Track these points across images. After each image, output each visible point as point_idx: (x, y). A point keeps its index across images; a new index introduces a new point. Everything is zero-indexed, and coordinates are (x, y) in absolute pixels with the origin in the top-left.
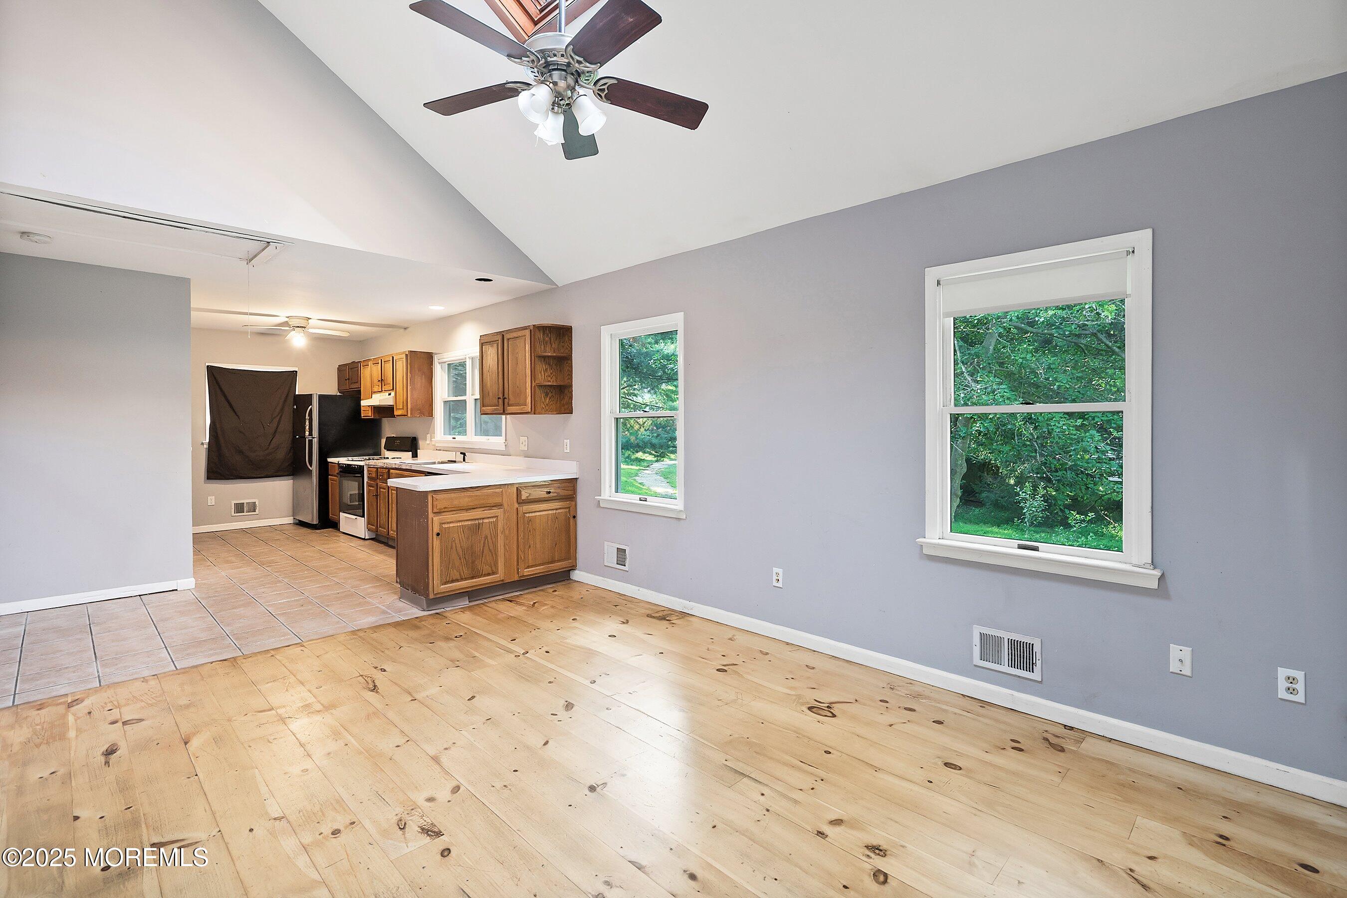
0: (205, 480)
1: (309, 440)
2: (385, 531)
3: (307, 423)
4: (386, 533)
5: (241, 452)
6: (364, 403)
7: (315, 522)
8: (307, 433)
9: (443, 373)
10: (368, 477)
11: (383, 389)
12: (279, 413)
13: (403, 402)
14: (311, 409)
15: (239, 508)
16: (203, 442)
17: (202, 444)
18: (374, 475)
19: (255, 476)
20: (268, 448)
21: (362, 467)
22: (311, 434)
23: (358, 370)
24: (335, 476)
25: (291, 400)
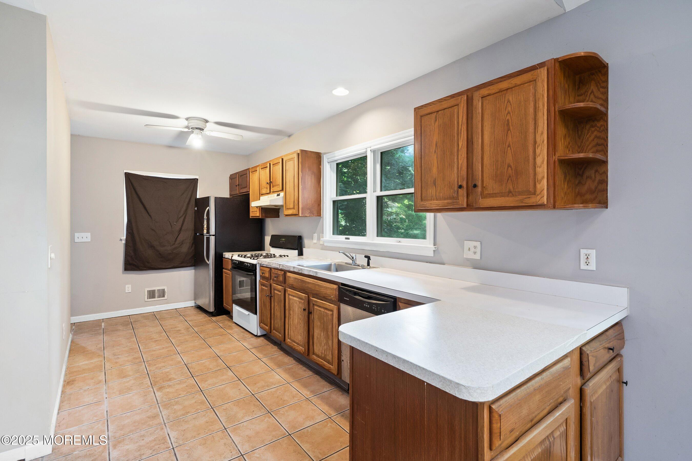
0: (123, 271)
1: (207, 237)
2: (280, 335)
3: (205, 222)
4: (282, 339)
5: (152, 247)
6: (254, 204)
7: (212, 309)
8: (205, 231)
9: (332, 172)
10: (261, 276)
11: (272, 191)
12: (183, 215)
13: (294, 202)
14: (208, 210)
15: (152, 294)
16: (121, 238)
17: (121, 240)
18: (267, 275)
19: (164, 267)
20: (175, 243)
21: (254, 266)
22: (208, 232)
23: (247, 176)
24: (228, 270)
25: (193, 202)
